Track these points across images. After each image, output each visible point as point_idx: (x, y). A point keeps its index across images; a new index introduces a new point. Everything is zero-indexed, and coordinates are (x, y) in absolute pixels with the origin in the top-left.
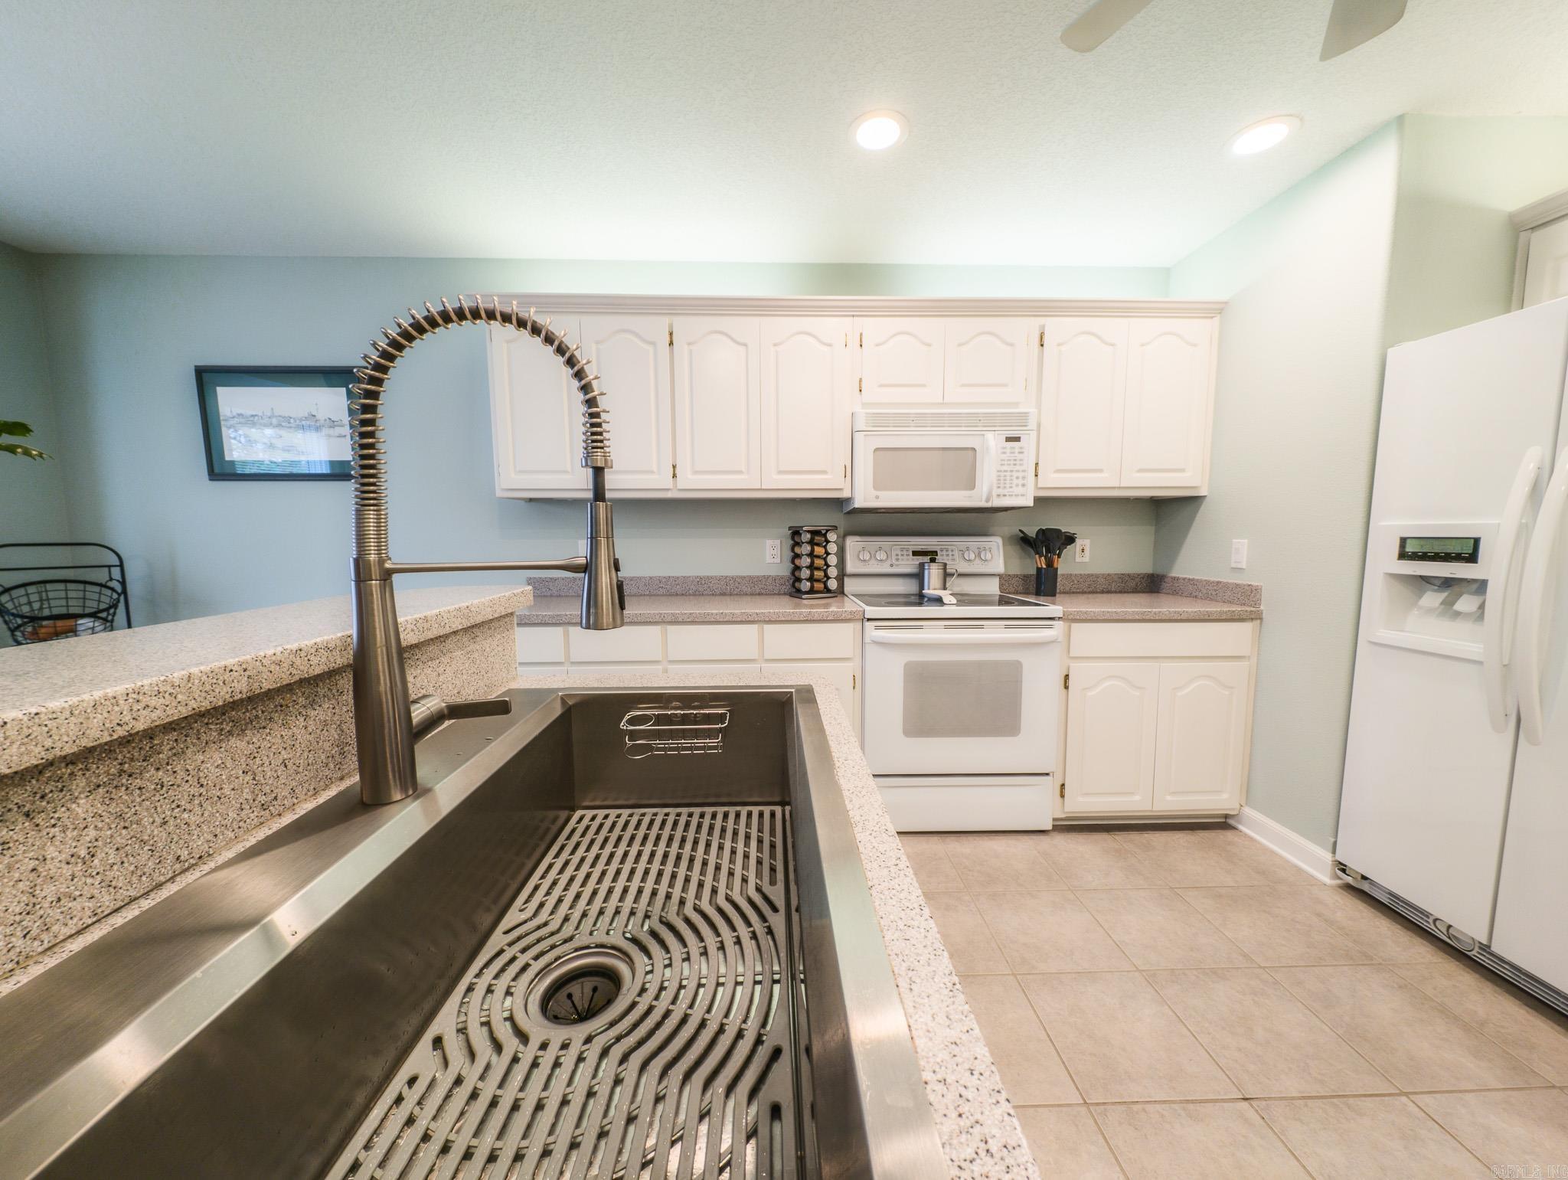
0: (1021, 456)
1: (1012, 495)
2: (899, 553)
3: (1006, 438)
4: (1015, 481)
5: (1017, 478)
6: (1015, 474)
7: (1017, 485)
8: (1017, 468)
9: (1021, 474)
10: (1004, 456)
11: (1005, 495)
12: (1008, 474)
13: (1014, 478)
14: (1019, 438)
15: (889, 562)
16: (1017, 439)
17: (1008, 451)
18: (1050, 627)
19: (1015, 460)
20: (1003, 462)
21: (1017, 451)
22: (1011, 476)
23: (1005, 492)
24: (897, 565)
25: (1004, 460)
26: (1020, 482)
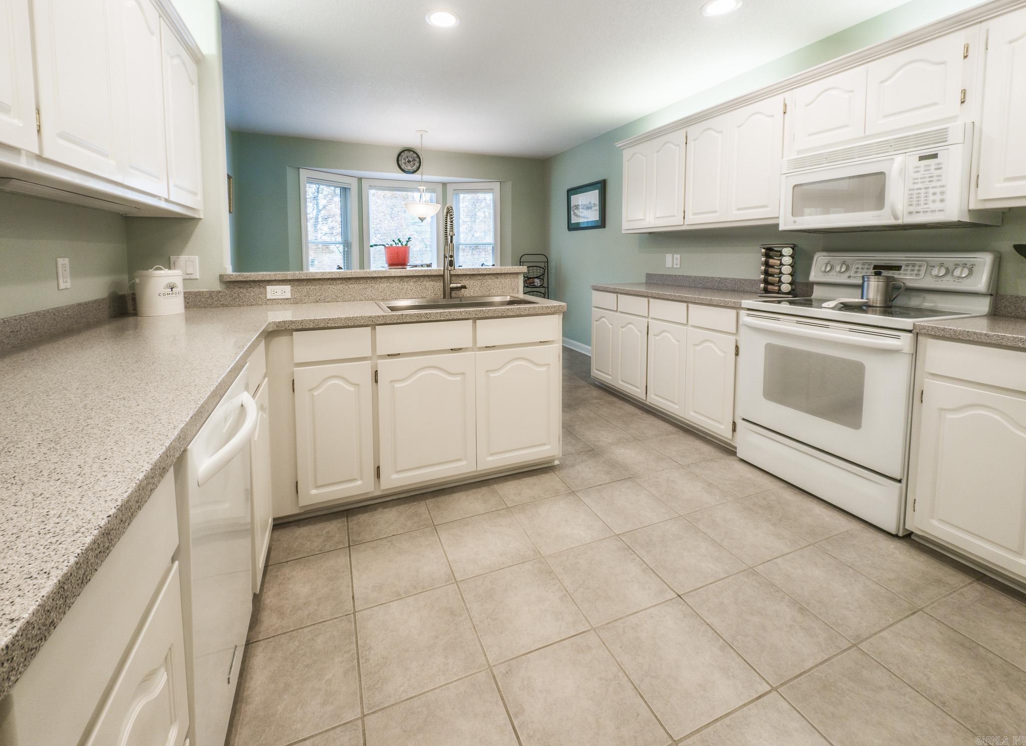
0: (938, 172)
1: (927, 212)
2: (860, 266)
3: (920, 157)
4: (931, 198)
5: (934, 194)
6: (931, 191)
7: (934, 201)
8: (934, 184)
9: (938, 190)
10: (918, 175)
11: (918, 212)
12: (923, 191)
13: (930, 194)
14: (937, 154)
15: (847, 274)
16: (935, 156)
17: (922, 169)
18: (898, 337)
19: (931, 177)
20: (916, 181)
21: (933, 167)
22: (927, 193)
23: (919, 209)
24: (855, 277)
25: (917, 179)
26: (938, 197)
